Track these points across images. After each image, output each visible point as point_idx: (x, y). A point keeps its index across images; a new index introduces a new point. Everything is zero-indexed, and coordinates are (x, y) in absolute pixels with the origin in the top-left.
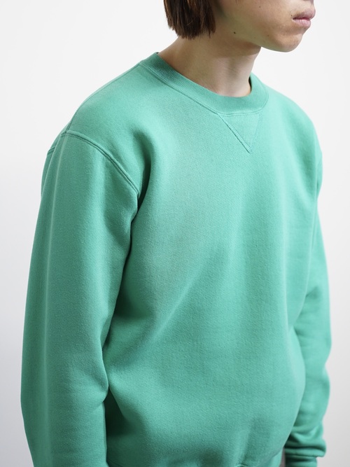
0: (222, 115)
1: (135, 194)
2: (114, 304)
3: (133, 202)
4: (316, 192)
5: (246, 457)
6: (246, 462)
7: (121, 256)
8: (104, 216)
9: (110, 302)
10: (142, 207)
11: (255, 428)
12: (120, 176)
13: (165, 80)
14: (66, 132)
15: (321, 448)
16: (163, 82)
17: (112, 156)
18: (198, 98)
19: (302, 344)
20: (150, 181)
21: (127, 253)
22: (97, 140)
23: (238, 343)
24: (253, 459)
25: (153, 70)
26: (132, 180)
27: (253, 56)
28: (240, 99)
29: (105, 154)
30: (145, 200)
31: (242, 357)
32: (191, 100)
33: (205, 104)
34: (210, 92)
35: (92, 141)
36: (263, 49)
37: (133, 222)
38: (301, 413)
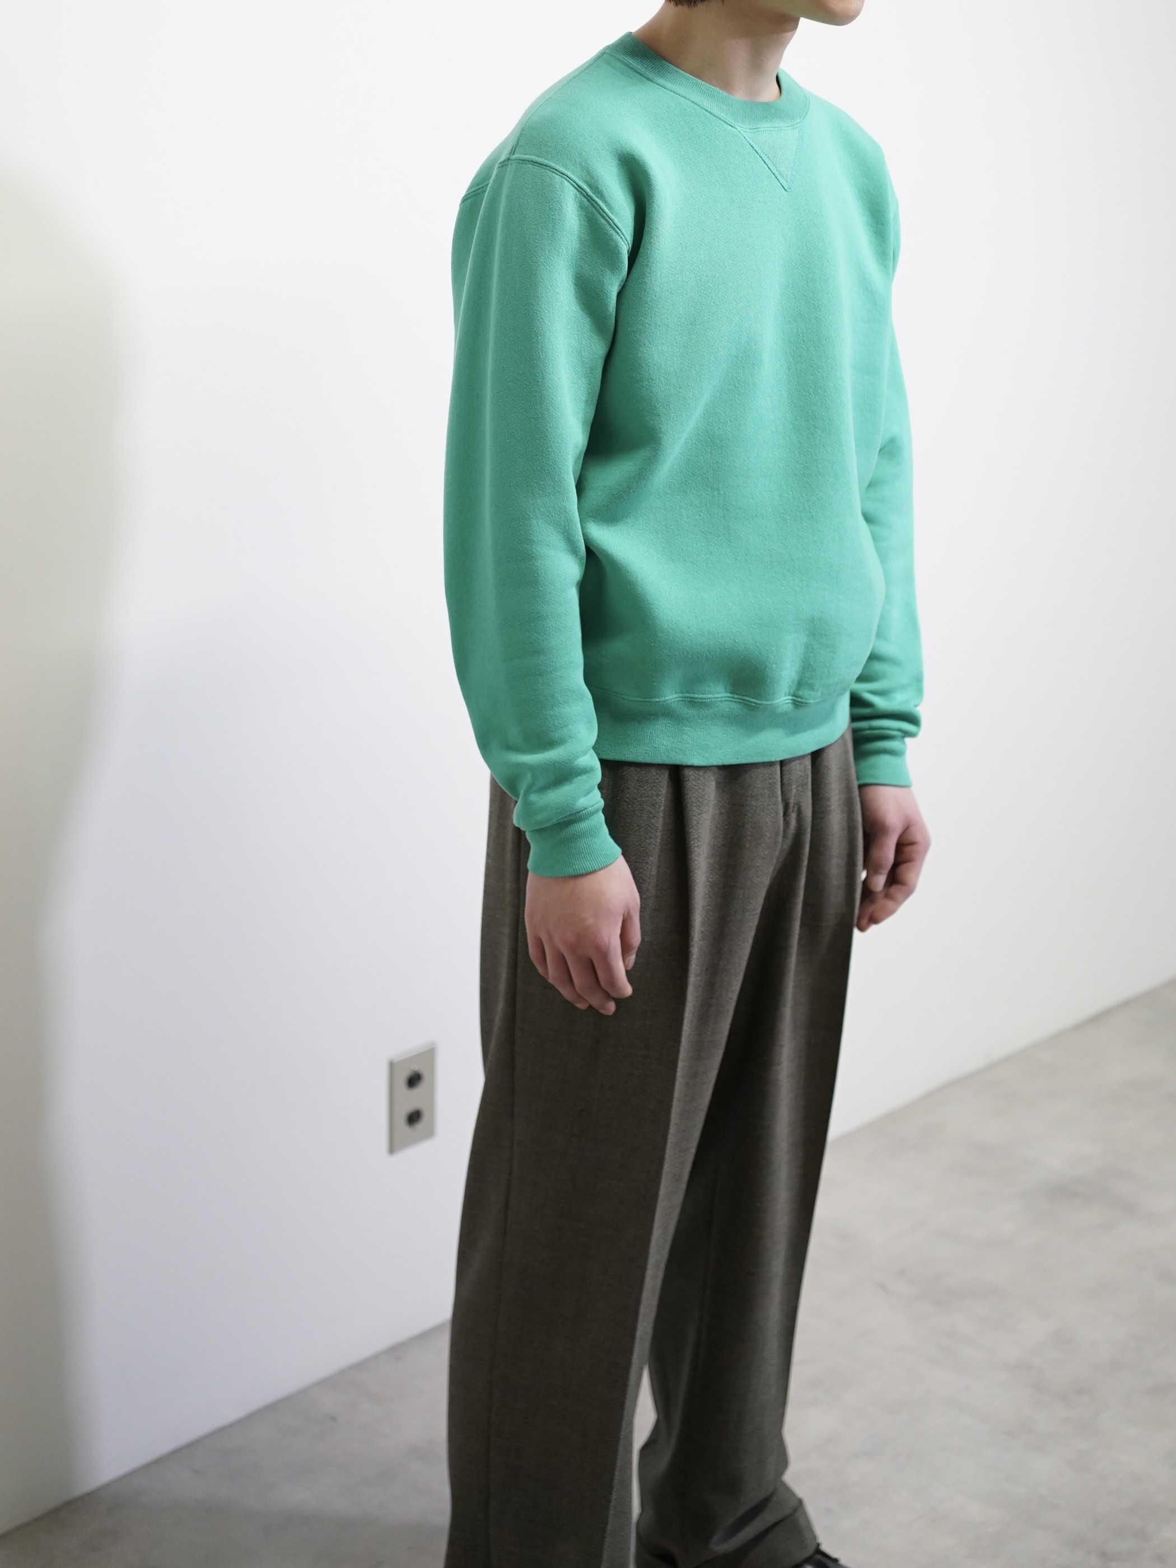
0: (743, 130)
1: (624, 248)
2: (589, 429)
3: (622, 262)
4: (891, 263)
5: (800, 684)
6: (801, 693)
7: (600, 350)
8: (576, 285)
9: (584, 423)
10: (634, 270)
11: (814, 635)
12: (602, 220)
13: (651, 76)
14: (509, 159)
15: (912, 719)
16: (648, 79)
17: (588, 190)
18: (706, 103)
19: (875, 538)
20: (646, 229)
21: (609, 344)
22: (565, 166)
23: (781, 497)
24: (811, 687)
25: (630, 61)
26: (621, 228)
27: (789, 34)
28: (767, 106)
29: (579, 188)
30: (639, 259)
31: (788, 518)
32: (696, 106)
33: (715, 111)
34: (723, 94)
35: (557, 167)
36: (803, 22)
37: (620, 295)
38: (873, 657)
